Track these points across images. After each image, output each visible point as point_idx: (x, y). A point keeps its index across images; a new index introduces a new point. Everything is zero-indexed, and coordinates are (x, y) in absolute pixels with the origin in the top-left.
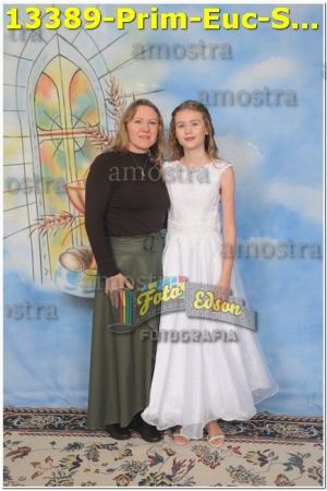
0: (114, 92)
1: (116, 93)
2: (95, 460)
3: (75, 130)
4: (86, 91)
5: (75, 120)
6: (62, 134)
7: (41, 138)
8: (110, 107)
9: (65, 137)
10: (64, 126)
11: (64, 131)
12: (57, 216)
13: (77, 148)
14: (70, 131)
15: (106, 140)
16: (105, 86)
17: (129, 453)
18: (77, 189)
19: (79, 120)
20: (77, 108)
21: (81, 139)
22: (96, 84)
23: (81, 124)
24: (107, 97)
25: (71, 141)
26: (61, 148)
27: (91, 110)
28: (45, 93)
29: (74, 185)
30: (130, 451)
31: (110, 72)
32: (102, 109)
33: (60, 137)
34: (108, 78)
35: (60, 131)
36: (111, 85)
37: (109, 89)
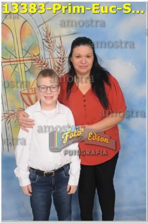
0: (48, 34)
1: (50, 35)
3: (25, 59)
4: (31, 34)
5: (25, 53)
6: (17, 61)
8: (46, 44)
9: (19, 62)
10: (18, 57)
11: (18, 59)
12: (16, 111)
13: (26, 69)
14: (21, 59)
15: (44, 64)
16: (42, 31)
18: (28, 94)
19: (27, 52)
20: (26, 45)
21: (29, 64)
22: (37, 30)
23: (28, 55)
24: (44, 38)
25: (23, 65)
26: (16, 69)
27: (34, 46)
29: (26, 92)
31: (45, 23)
32: (41, 45)
33: (16, 63)
34: (44, 26)
35: (16, 59)
36: (46, 31)
37: (45, 33)
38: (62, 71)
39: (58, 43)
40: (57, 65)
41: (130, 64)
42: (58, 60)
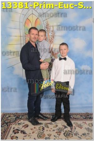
1: (48, 25)
2: (48, 127)
4: (40, 24)
7: (26, 37)
8: (46, 29)
16: (45, 23)
17: (57, 126)
22: (42, 23)
24: (45, 26)
28: (28, 24)
30: (57, 125)
31: (46, 19)
34: (46, 21)
36: (47, 23)
37: (46, 24)
38: (52, 42)
39: (51, 29)
40: (50, 39)
41: (84, 41)
42: (51, 37)
